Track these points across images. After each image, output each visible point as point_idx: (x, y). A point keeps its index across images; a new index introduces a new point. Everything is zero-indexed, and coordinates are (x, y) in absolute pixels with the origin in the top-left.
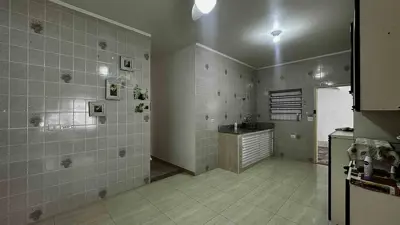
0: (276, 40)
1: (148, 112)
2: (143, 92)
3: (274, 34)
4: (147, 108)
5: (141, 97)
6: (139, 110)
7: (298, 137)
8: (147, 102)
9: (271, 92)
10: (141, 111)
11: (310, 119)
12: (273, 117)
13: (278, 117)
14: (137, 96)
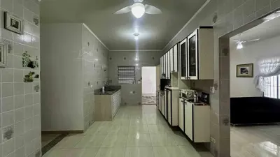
0: (136, 38)
1: (37, 82)
2: (32, 59)
3: (136, 35)
4: (37, 76)
5: (31, 65)
6: (28, 79)
7: (134, 92)
8: (37, 71)
9: (118, 67)
10: (32, 81)
11: (139, 82)
12: (120, 82)
13: (122, 82)
14: (26, 63)
